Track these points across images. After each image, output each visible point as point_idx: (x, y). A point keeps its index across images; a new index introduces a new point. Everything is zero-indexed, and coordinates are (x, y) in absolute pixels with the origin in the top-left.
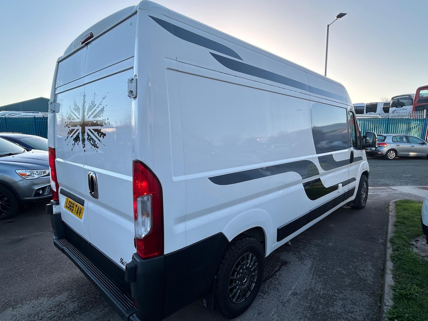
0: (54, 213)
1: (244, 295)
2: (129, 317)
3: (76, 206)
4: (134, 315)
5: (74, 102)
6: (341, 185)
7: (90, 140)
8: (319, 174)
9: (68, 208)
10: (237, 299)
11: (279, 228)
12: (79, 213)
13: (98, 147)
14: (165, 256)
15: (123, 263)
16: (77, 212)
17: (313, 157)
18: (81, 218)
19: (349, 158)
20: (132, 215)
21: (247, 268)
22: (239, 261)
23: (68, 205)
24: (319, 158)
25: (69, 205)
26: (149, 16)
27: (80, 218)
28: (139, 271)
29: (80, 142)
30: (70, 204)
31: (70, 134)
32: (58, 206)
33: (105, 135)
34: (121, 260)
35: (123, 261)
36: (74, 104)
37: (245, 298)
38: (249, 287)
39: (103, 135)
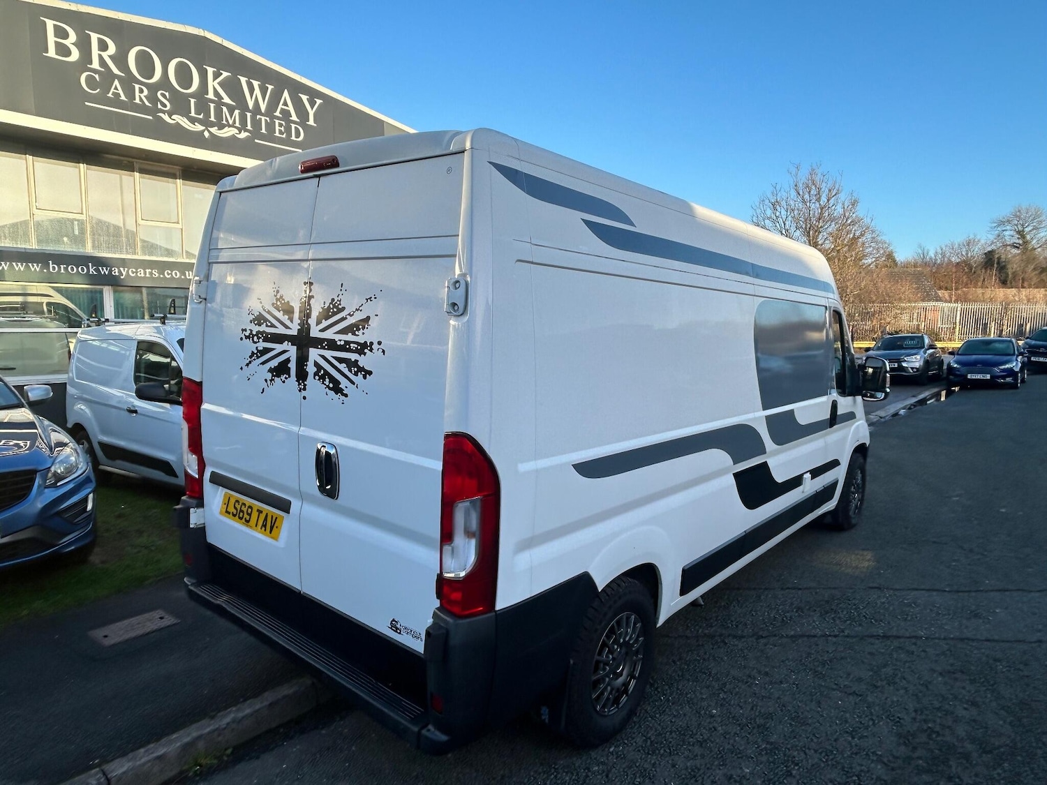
0: (191, 526)
1: (616, 701)
2: (419, 732)
3: (260, 512)
4: (430, 727)
5: (276, 290)
6: (808, 476)
7: (322, 378)
8: (765, 453)
9: (234, 515)
10: (604, 707)
11: (686, 568)
12: (270, 526)
13: (346, 395)
14: (498, 613)
15: (397, 628)
16: (264, 526)
17: (756, 416)
18: (276, 538)
19: (826, 415)
20: (437, 534)
21: (626, 644)
22: (613, 626)
23: (231, 509)
24: (768, 418)
25: (235, 508)
26: (490, 163)
27: (272, 538)
28: (455, 640)
29: (289, 377)
30: (238, 507)
31: (258, 357)
32: (201, 510)
33: (370, 373)
34: (391, 623)
35: (398, 626)
36: (275, 296)
37: (617, 707)
38: (626, 684)
39: (363, 373)
